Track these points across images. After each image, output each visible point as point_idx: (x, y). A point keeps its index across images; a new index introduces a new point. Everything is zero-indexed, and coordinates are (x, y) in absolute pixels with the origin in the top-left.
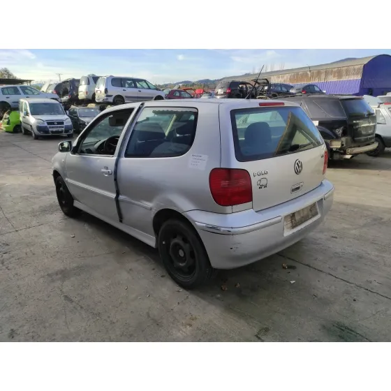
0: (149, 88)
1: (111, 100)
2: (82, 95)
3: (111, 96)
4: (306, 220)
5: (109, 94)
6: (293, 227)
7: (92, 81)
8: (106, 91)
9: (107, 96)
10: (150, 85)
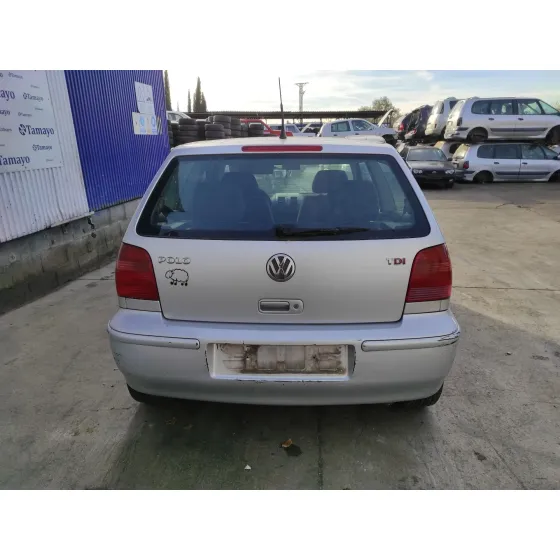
0: (543, 113)
1: (464, 135)
2: (429, 130)
3: (466, 129)
4: (287, 372)
5: (463, 126)
6: (244, 371)
7: (447, 106)
8: (460, 122)
9: (460, 129)
10: (544, 107)
